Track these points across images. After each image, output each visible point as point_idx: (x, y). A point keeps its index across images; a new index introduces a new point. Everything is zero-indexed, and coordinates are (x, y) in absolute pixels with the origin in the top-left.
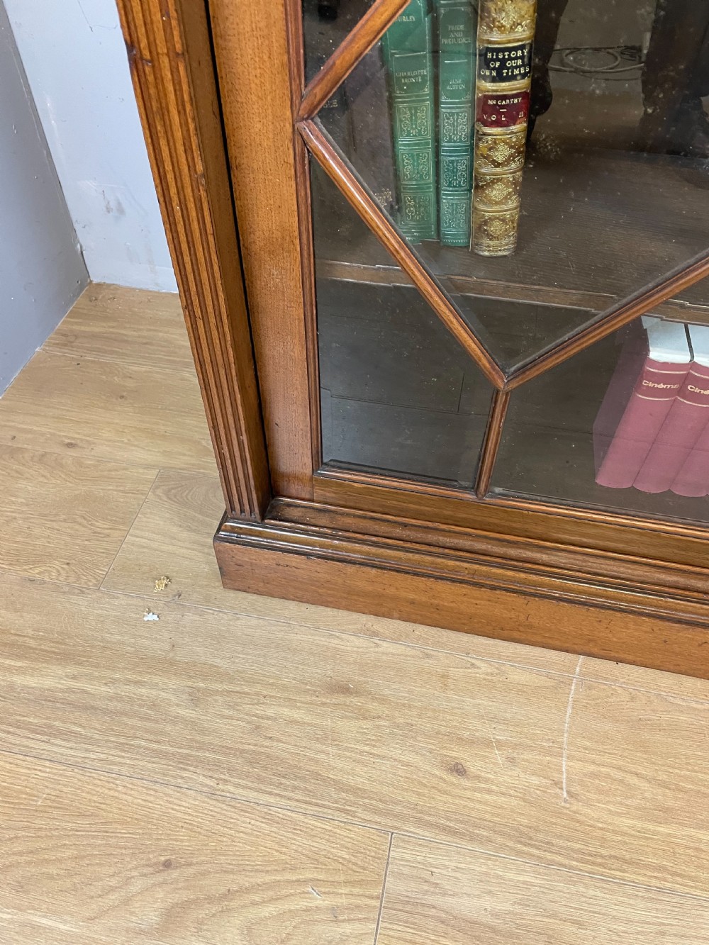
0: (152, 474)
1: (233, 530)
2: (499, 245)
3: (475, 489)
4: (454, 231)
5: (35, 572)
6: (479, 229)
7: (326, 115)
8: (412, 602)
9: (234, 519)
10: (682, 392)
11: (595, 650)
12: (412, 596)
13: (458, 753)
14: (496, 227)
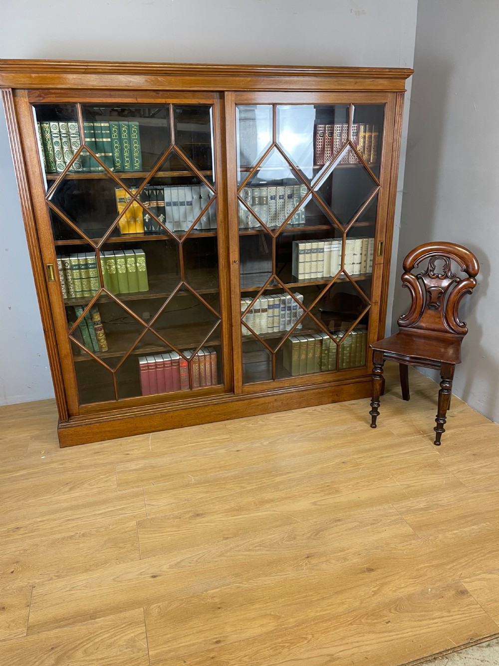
0: (29, 437)
1: (62, 426)
2: (105, 349)
3: (116, 399)
4: (97, 349)
5: (6, 460)
6: (101, 347)
7: (73, 334)
8: (109, 431)
9: (62, 423)
10: (149, 369)
11: (153, 429)
12: (109, 429)
13: (127, 453)
14: (104, 346)
